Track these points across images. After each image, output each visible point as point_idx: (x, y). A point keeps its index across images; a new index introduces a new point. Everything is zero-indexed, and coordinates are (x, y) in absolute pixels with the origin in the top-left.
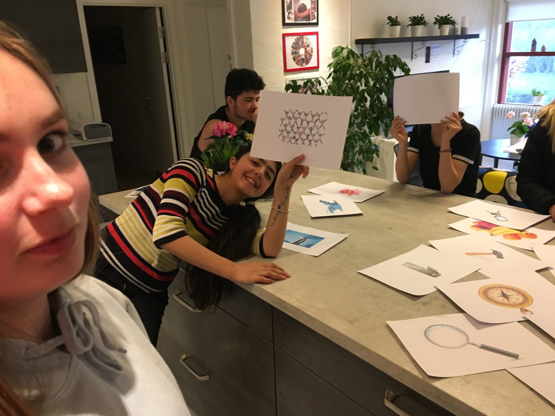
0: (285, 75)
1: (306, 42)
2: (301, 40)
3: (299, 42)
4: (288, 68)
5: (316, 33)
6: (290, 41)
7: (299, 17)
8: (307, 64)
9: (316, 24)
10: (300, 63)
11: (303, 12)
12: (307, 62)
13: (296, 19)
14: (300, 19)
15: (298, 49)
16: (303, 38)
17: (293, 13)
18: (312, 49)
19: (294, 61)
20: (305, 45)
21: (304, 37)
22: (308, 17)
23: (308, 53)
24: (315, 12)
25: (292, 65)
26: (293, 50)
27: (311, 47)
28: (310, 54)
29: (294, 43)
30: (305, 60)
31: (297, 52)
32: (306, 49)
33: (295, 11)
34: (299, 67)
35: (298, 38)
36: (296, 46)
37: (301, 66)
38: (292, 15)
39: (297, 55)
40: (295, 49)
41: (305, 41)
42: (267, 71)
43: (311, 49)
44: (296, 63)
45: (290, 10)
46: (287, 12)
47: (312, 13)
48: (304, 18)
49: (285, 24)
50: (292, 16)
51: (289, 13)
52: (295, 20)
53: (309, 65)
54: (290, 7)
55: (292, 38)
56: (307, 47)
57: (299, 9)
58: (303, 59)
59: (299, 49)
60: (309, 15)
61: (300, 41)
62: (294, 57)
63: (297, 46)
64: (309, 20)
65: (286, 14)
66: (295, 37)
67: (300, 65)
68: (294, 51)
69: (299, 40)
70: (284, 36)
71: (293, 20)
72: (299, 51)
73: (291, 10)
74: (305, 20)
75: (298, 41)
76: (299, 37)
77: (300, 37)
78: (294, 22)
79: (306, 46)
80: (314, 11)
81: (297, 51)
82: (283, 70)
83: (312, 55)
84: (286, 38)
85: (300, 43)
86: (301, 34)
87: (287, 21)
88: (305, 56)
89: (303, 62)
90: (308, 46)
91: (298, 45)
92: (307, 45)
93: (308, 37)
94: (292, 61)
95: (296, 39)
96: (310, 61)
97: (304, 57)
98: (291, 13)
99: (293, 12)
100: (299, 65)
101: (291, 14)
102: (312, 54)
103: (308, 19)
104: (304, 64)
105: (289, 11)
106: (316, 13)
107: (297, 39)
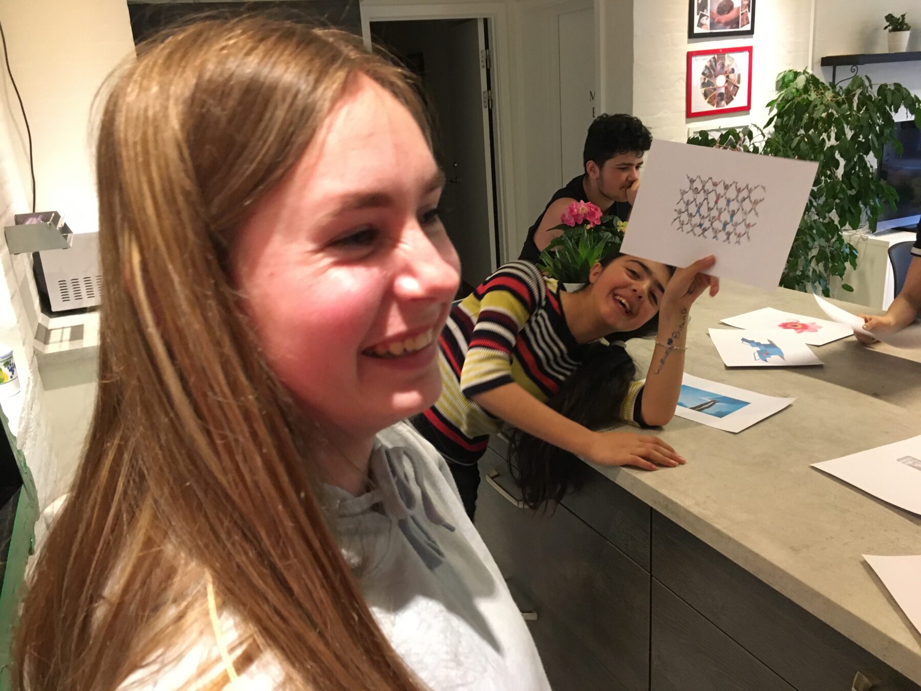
0: (687, 123)
1: (729, 66)
2: (720, 62)
3: (716, 65)
4: (694, 110)
5: (749, 49)
6: (700, 64)
7: (719, 22)
8: (727, 103)
9: (751, 33)
10: (715, 102)
11: (726, 12)
12: (730, 99)
13: (712, 25)
14: (721, 25)
15: (713, 77)
16: (724, 59)
17: (708, 17)
18: (739, 76)
19: (706, 99)
20: (726, 69)
21: (726, 55)
22: (735, 22)
23: (732, 84)
24: (749, 11)
25: (700, 104)
26: (705, 79)
27: (736, 72)
28: (735, 86)
29: (706, 67)
30: (725, 96)
31: (712, 83)
32: (728, 77)
33: (711, 13)
34: (714, 108)
35: (714, 58)
36: (710, 72)
37: (717, 107)
38: (707, 19)
39: (711, 87)
40: (707, 77)
41: (727, 63)
42: (656, 117)
43: (737, 77)
44: (709, 102)
45: (703, 11)
46: (698, 14)
47: (742, 14)
48: (727, 24)
49: (692, 35)
50: (706, 21)
51: (702, 16)
52: (711, 28)
53: (732, 105)
54: (703, 6)
55: (704, 59)
56: (730, 73)
57: (719, 8)
58: (721, 95)
59: (716, 77)
60: (738, 18)
61: (718, 64)
62: (705, 91)
63: (712, 72)
64: (738, 28)
65: (696, 18)
66: (710, 57)
68: (706, 81)
69: (716, 62)
70: (690, 55)
71: (707, 29)
72: (715, 81)
73: (705, 10)
74: (729, 27)
75: (714, 64)
76: (716, 56)
77: (718, 58)
78: (708, 31)
79: (727, 72)
80: (747, 10)
81: (712, 81)
82: (684, 114)
83: (738, 87)
84: (694, 60)
85: (719, 67)
86: (721, 51)
87: (697, 30)
88: (726, 88)
89: (722, 100)
90: (733, 71)
91: (714, 71)
92: (730, 70)
93: (732, 55)
94: (702, 97)
95: (710, 61)
96: (734, 97)
97: (723, 90)
98: (704, 15)
99: (708, 14)
100: (713, 105)
101: (705, 18)
102: (738, 85)
103: (735, 26)
104: (723, 103)
105: (701, 12)
106: (750, 15)
107: (712, 60)
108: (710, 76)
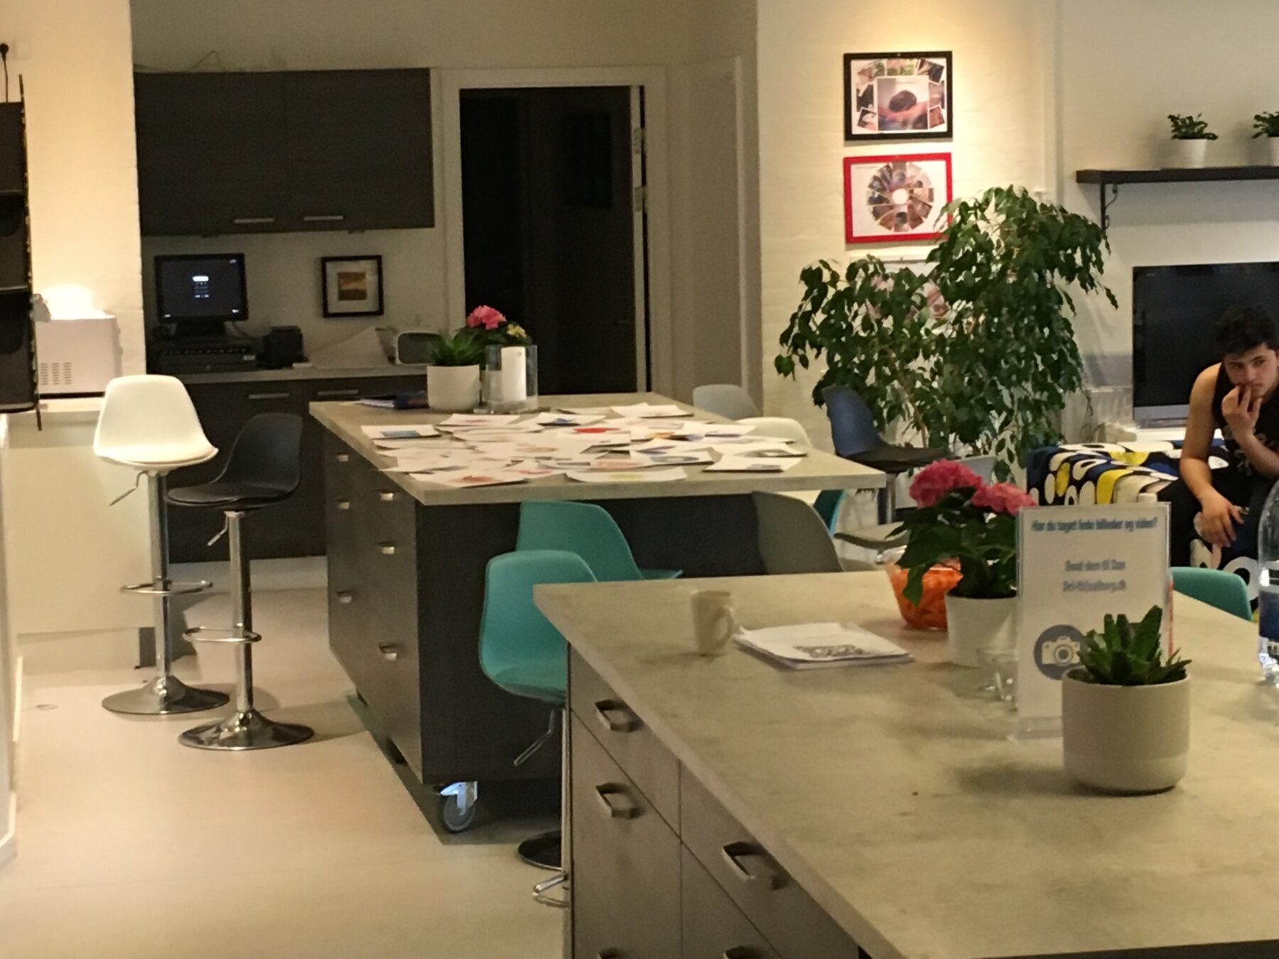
0: (848, 249)
1: (912, 177)
2: (898, 172)
3: (891, 175)
4: (858, 234)
5: (947, 157)
6: (864, 176)
7: (893, 121)
9: (948, 135)
11: (905, 108)
12: (917, 221)
14: (897, 125)
15: (888, 191)
16: (904, 168)
18: (931, 191)
19: (876, 219)
20: (908, 182)
21: (908, 164)
22: (922, 120)
23: (920, 201)
24: (943, 107)
25: (866, 224)
26: (874, 193)
27: (926, 186)
28: (924, 204)
29: (875, 178)
30: (908, 218)
31: (886, 199)
32: (911, 192)
33: (880, 109)
34: (892, 232)
35: (888, 167)
36: (882, 184)
37: (896, 230)
38: (873, 117)
39: (884, 204)
40: (879, 190)
41: (910, 173)
43: (927, 192)
44: (882, 224)
45: (866, 107)
46: (858, 110)
48: (907, 123)
49: (849, 137)
50: (873, 120)
51: (864, 113)
52: (880, 129)
53: (920, 229)
54: (866, 100)
55: (871, 168)
56: (915, 186)
57: (893, 103)
58: (901, 215)
59: (892, 191)
60: (925, 115)
61: (894, 174)
62: (874, 209)
63: (886, 185)
64: (926, 127)
65: (856, 115)
66: (881, 165)
67: (893, 229)
68: (876, 196)
69: (891, 172)
70: (848, 162)
71: (874, 129)
72: (891, 196)
73: (870, 106)
74: (910, 127)
75: (887, 174)
76: (891, 165)
77: (894, 166)
79: (911, 185)
80: (940, 105)
81: (885, 195)
82: (842, 238)
83: (930, 207)
84: (854, 168)
85: (895, 179)
86: (899, 157)
87: (856, 130)
88: (910, 207)
89: (904, 221)
90: (920, 184)
91: (888, 183)
92: (915, 183)
93: (918, 164)
94: (871, 217)
95: (881, 170)
96: (923, 219)
97: (905, 209)
98: (868, 112)
99: (875, 110)
100: (889, 228)
101: (869, 115)
102: (931, 204)
103: (920, 125)
104: (906, 226)
105: (862, 108)
106: (944, 112)
107: (885, 169)
108: (882, 189)
